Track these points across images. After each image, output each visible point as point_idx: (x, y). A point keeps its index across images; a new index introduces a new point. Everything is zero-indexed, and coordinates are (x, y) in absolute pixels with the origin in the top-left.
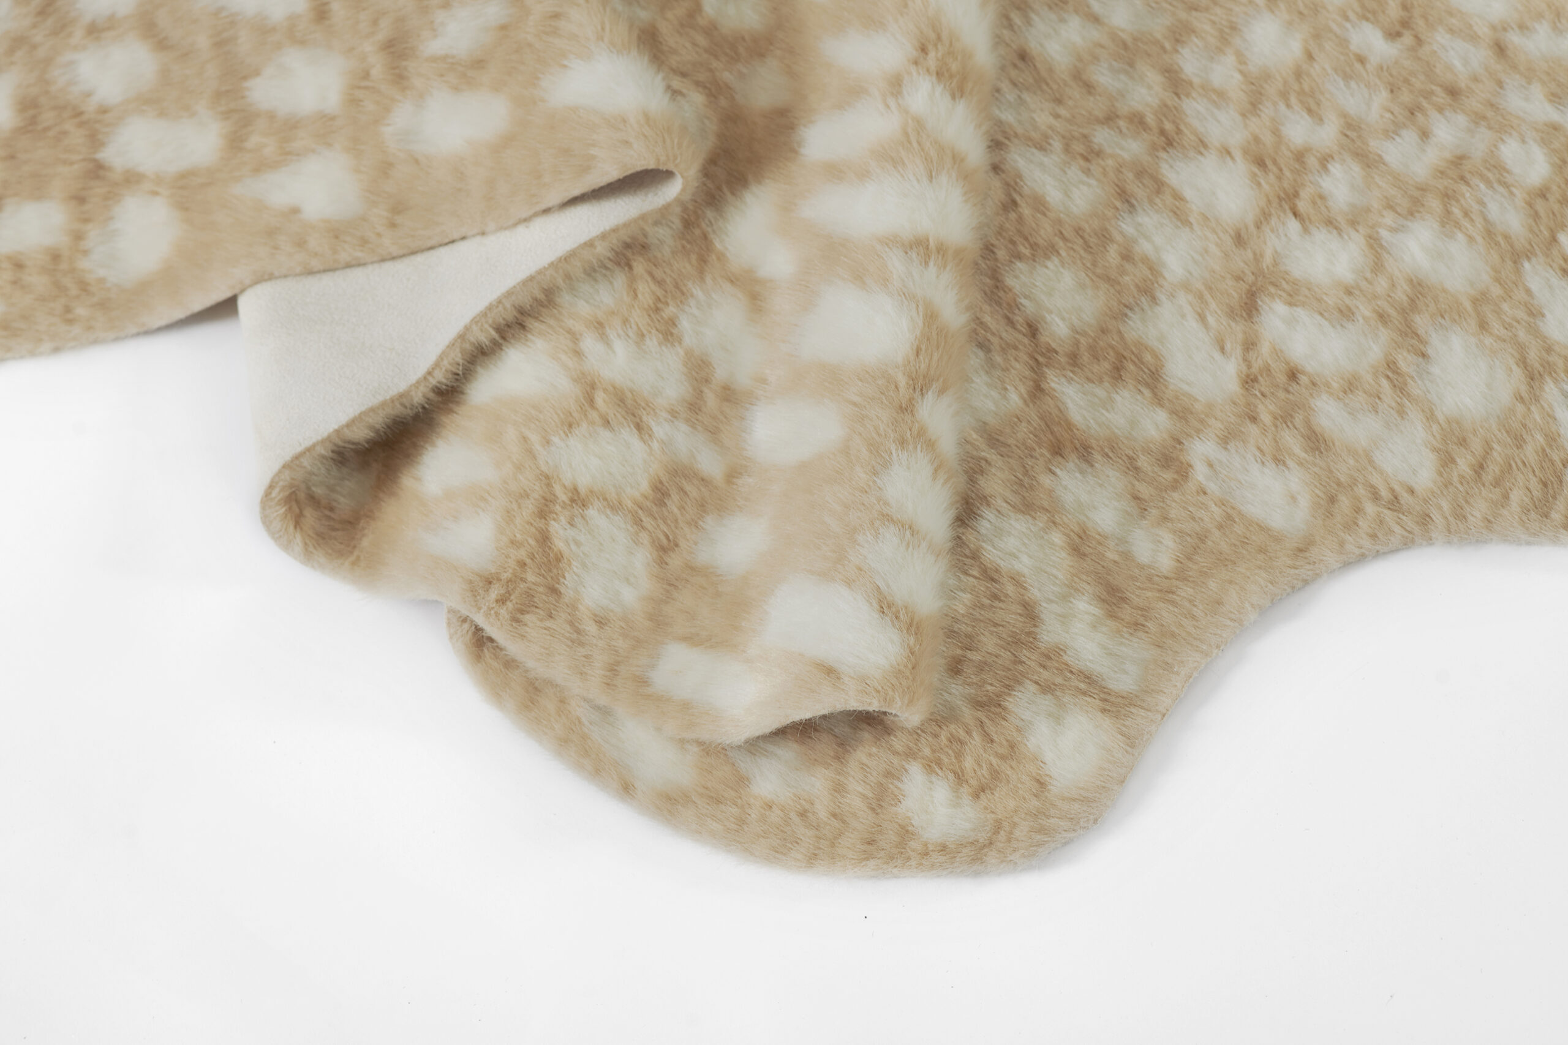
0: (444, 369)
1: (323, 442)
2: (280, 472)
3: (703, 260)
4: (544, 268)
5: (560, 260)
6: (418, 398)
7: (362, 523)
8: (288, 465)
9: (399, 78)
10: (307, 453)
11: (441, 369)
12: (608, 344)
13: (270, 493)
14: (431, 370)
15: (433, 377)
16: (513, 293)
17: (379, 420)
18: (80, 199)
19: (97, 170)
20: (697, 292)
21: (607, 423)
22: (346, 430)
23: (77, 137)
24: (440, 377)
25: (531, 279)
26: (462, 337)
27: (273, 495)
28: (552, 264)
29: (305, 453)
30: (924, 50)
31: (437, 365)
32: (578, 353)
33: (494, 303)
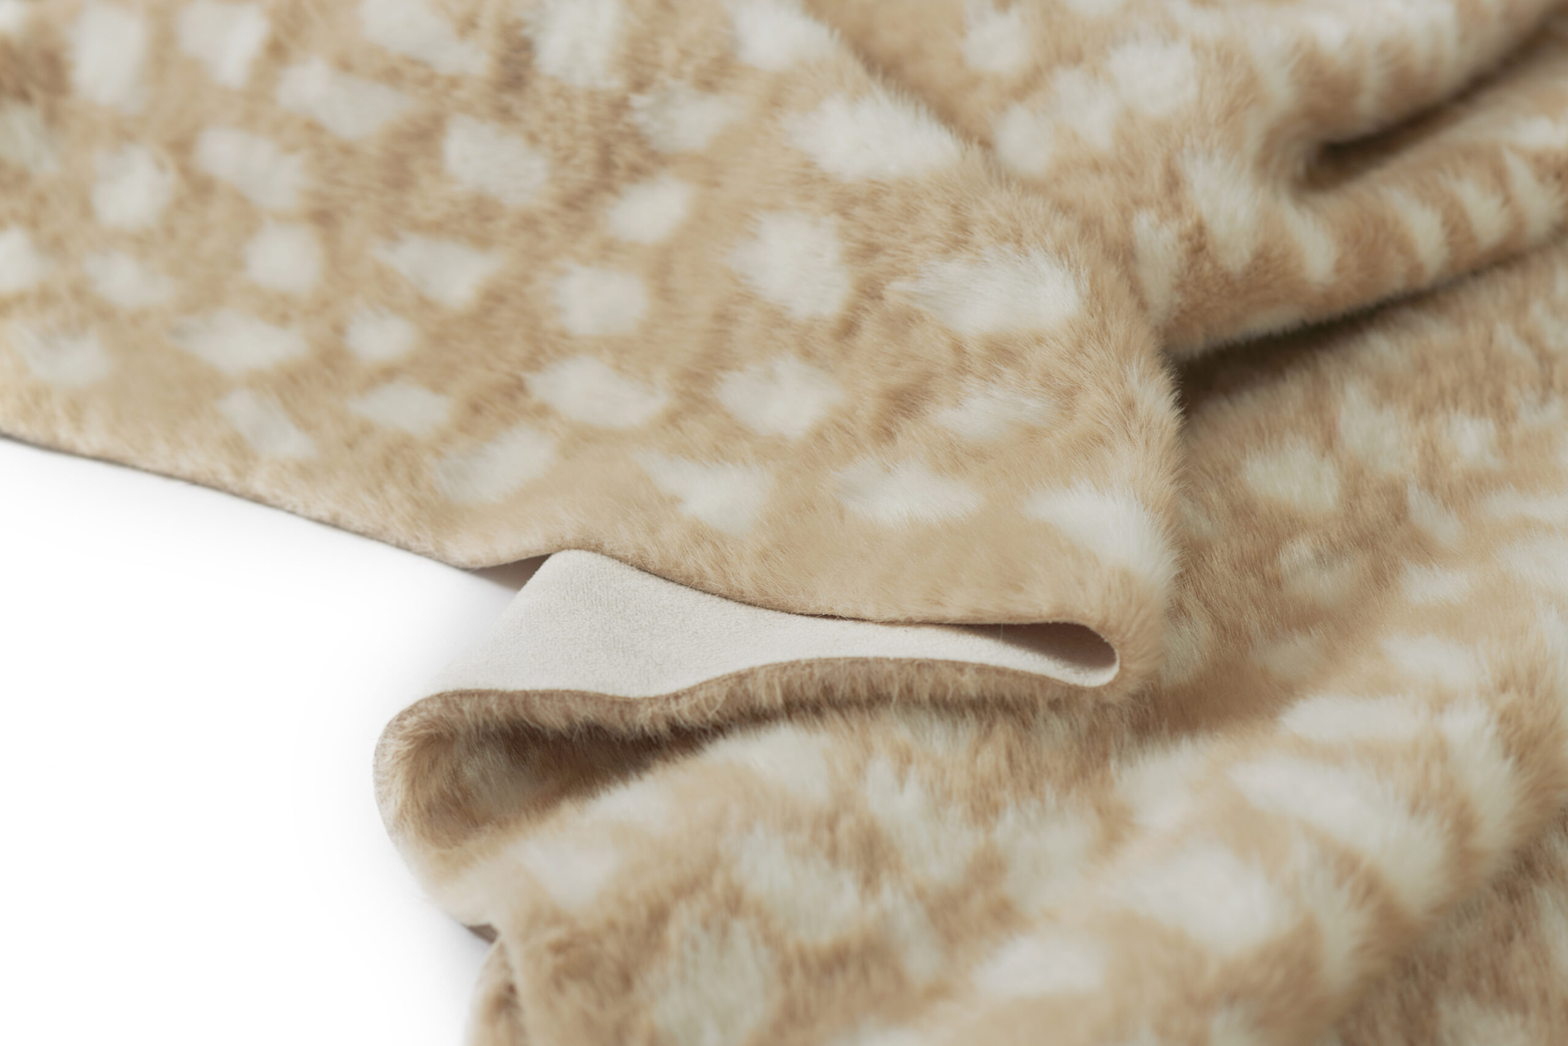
0: (695, 701)
1: (502, 695)
2: (431, 699)
3: (1083, 772)
4: (888, 659)
5: (912, 662)
6: (643, 718)
7: (488, 828)
8: (446, 697)
9: (885, 433)
10: (476, 698)
11: (692, 699)
12: (901, 779)
13: (405, 719)
14: (680, 694)
15: (678, 704)
16: (832, 664)
17: (584, 713)
18: (476, 409)
19: (515, 390)
20: (1050, 795)
21: (833, 853)
22: (537, 698)
23: (517, 350)
24: (684, 712)
25: (865, 661)
26: (741, 677)
27: (406, 723)
28: (898, 661)
29: (473, 695)
30: (1504, 688)
31: (691, 692)
32: (859, 771)
33: (803, 663)
